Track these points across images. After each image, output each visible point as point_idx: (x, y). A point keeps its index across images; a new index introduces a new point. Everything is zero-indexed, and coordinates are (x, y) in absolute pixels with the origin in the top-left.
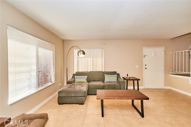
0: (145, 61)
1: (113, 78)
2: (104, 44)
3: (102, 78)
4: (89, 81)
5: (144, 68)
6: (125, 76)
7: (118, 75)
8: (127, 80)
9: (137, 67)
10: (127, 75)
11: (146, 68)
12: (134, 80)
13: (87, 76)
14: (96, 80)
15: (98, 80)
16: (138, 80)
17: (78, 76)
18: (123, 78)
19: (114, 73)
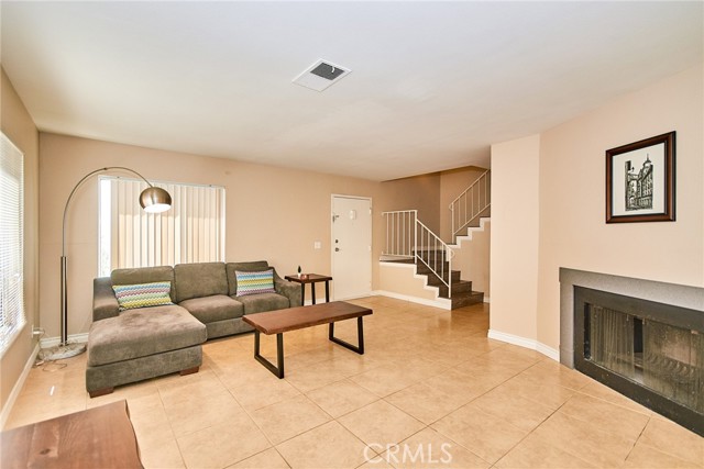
0: (337, 230)
1: (263, 282)
2: (227, 173)
3: (225, 283)
4: (177, 298)
5: (333, 249)
6: (293, 273)
7: (273, 270)
9: (318, 245)
10: (299, 270)
11: (337, 250)
12: (313, 281)
13: (169, 284)
14: (206, 292)
15: (211, 292)
16: (327, 280)
17: (131, 286)
18: (286, 278)
19: (262, 266)
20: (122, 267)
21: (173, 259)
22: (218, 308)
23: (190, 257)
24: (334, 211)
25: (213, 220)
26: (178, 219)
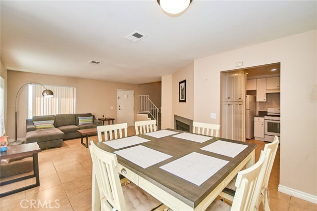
0: (119, 102)
1: (89, 120)
3: (75, 121)
4: (56, 126)
5: (118, 109)
6: (101, 117)
7: (94, 116)
8: (104, 121)
9: (112, 108)
10: (103, 116)
11: (120, 109)
12: (109, 120)
13: (53, 121)
14: (67, 124)
15: (69, 124)
16: (113, 120)
17: (40, 122)
18: (98, 119)
19: (89, 115)
20: (36, 115)
21: (56, 113)
22: (70, 129)
23: (62, 112)
24: (119, 95)
25: (71, 99)
26: (57, 99)
